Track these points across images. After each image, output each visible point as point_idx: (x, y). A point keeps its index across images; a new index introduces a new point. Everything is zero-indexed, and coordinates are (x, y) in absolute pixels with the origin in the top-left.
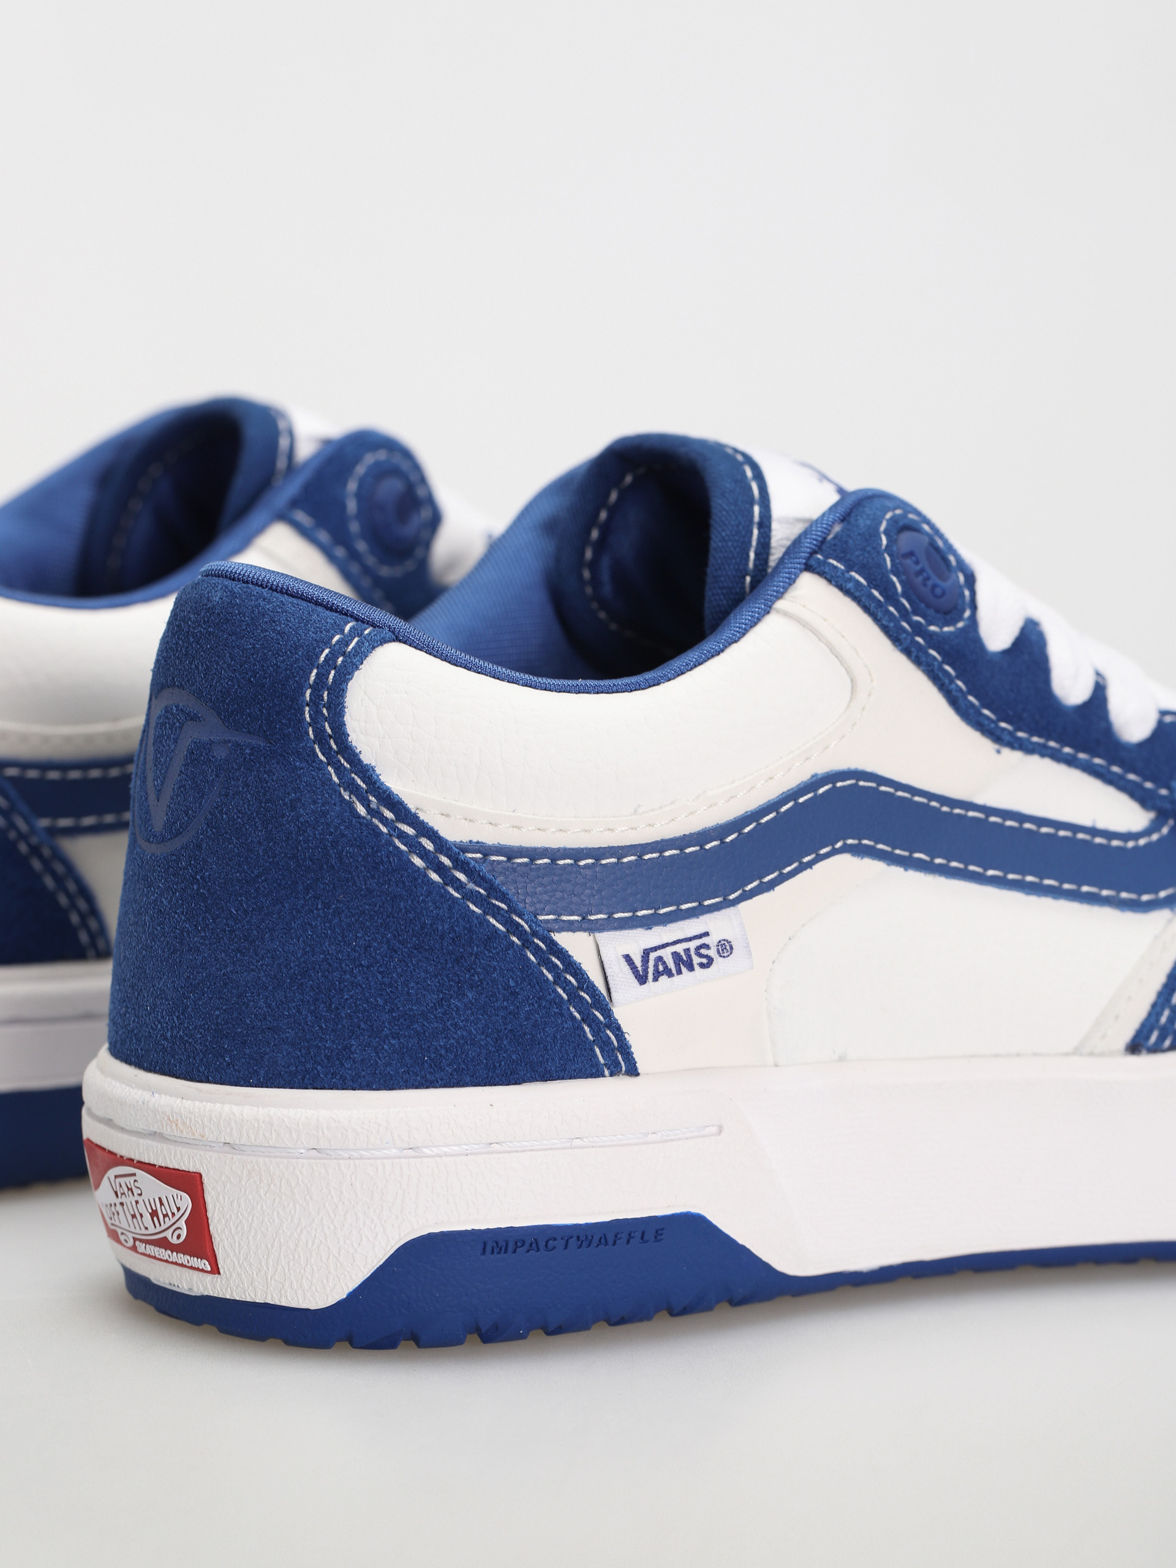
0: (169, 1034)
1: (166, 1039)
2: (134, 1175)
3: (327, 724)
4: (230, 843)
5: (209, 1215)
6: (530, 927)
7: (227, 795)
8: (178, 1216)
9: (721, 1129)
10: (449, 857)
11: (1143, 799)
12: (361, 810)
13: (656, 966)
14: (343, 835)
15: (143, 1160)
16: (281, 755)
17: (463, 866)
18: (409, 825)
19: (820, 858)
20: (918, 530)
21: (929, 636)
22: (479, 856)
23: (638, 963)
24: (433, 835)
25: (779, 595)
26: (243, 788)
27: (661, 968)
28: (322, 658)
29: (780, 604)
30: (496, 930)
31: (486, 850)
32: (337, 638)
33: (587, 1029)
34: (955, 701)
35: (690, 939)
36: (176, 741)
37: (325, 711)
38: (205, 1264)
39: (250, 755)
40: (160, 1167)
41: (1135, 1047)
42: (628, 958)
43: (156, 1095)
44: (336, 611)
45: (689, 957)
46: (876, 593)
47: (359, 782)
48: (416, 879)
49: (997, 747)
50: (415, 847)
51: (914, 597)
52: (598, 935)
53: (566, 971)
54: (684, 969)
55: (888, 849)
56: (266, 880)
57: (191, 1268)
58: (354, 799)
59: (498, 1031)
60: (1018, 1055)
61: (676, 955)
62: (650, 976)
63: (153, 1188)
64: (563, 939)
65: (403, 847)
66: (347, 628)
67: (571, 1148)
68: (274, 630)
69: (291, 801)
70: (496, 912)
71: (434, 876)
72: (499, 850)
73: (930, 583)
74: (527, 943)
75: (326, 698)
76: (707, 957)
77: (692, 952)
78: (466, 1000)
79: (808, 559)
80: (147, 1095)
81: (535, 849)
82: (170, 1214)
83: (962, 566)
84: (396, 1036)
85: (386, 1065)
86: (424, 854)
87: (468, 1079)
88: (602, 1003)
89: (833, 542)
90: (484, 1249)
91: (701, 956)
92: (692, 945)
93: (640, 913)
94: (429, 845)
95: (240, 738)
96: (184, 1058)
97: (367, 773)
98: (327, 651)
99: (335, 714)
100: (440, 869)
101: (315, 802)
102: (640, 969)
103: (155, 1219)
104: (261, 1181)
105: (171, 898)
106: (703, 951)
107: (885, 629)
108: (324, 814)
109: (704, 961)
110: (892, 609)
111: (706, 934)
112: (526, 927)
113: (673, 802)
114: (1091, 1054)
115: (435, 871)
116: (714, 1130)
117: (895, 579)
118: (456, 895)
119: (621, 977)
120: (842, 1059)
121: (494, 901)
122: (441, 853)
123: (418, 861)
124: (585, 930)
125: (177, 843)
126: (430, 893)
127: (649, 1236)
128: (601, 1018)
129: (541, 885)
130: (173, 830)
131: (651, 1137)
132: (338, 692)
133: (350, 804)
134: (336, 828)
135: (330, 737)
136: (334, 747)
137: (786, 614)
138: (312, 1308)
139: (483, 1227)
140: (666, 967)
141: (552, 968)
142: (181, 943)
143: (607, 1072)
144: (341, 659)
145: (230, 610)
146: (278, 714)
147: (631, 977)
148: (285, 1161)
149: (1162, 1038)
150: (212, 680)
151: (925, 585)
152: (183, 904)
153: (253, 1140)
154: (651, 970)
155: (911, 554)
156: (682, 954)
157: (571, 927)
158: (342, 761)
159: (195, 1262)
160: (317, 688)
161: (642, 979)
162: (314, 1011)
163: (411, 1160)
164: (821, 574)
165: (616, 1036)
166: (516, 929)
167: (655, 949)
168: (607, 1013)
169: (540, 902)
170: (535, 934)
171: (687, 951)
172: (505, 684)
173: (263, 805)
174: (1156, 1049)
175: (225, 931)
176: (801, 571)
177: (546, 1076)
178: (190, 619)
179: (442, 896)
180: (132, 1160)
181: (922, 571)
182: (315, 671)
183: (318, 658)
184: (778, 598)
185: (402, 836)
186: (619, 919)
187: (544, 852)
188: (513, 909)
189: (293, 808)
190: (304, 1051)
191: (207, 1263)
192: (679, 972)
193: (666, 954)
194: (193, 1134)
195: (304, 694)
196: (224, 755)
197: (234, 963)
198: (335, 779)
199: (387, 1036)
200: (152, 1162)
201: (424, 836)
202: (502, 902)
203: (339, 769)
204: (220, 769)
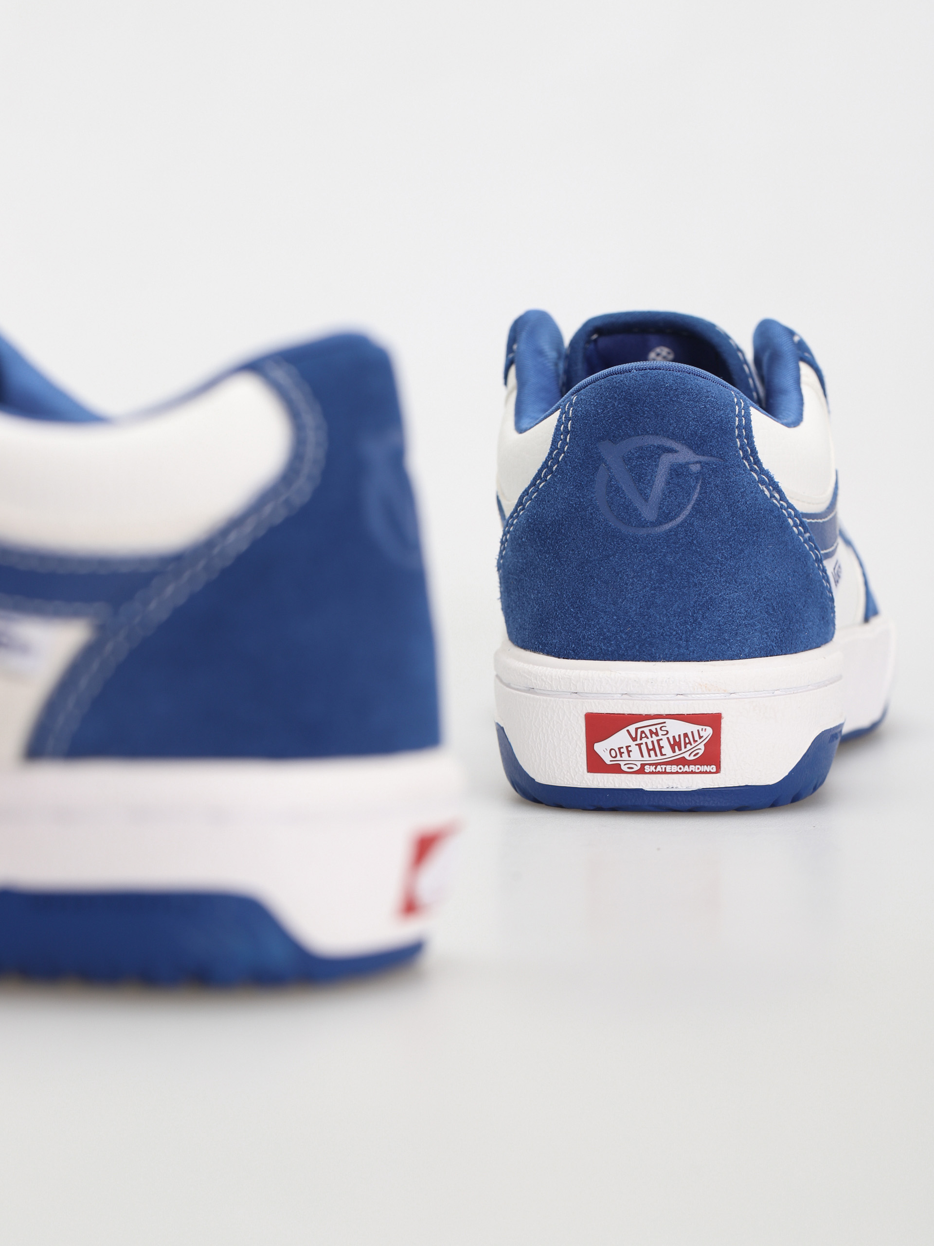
2: (664, 723)
4: (712, 520)
8: (699, 741)
15: (671, 713)
18: (784, 502)
26: (715, 488)
30: (813, 559)
36: (656, 465)
38: (713, 768)
47: (765, 479)
48: (792, 533)
57: (699, 773)
58: (764, 487)
70: (812, 549)
74: (819, 567)
82: (691, 741)
95: (707, 460)
100: (796, 526)
103: (676, 747)
108: (753, 498)
118: (802, 540)
121: (811, 544)
123: (791, 522)
132: (749, 429)
133: (763, 491)
134: (759, 506)
136: (753, 460)
159: (703, 769)
166: (816, 557)
173: (728, 496)
179: (799, 541)
180: (662, 715)
198: (756, 478)
200: (682, 713)
203: (757, 473)
204: (697, 478)
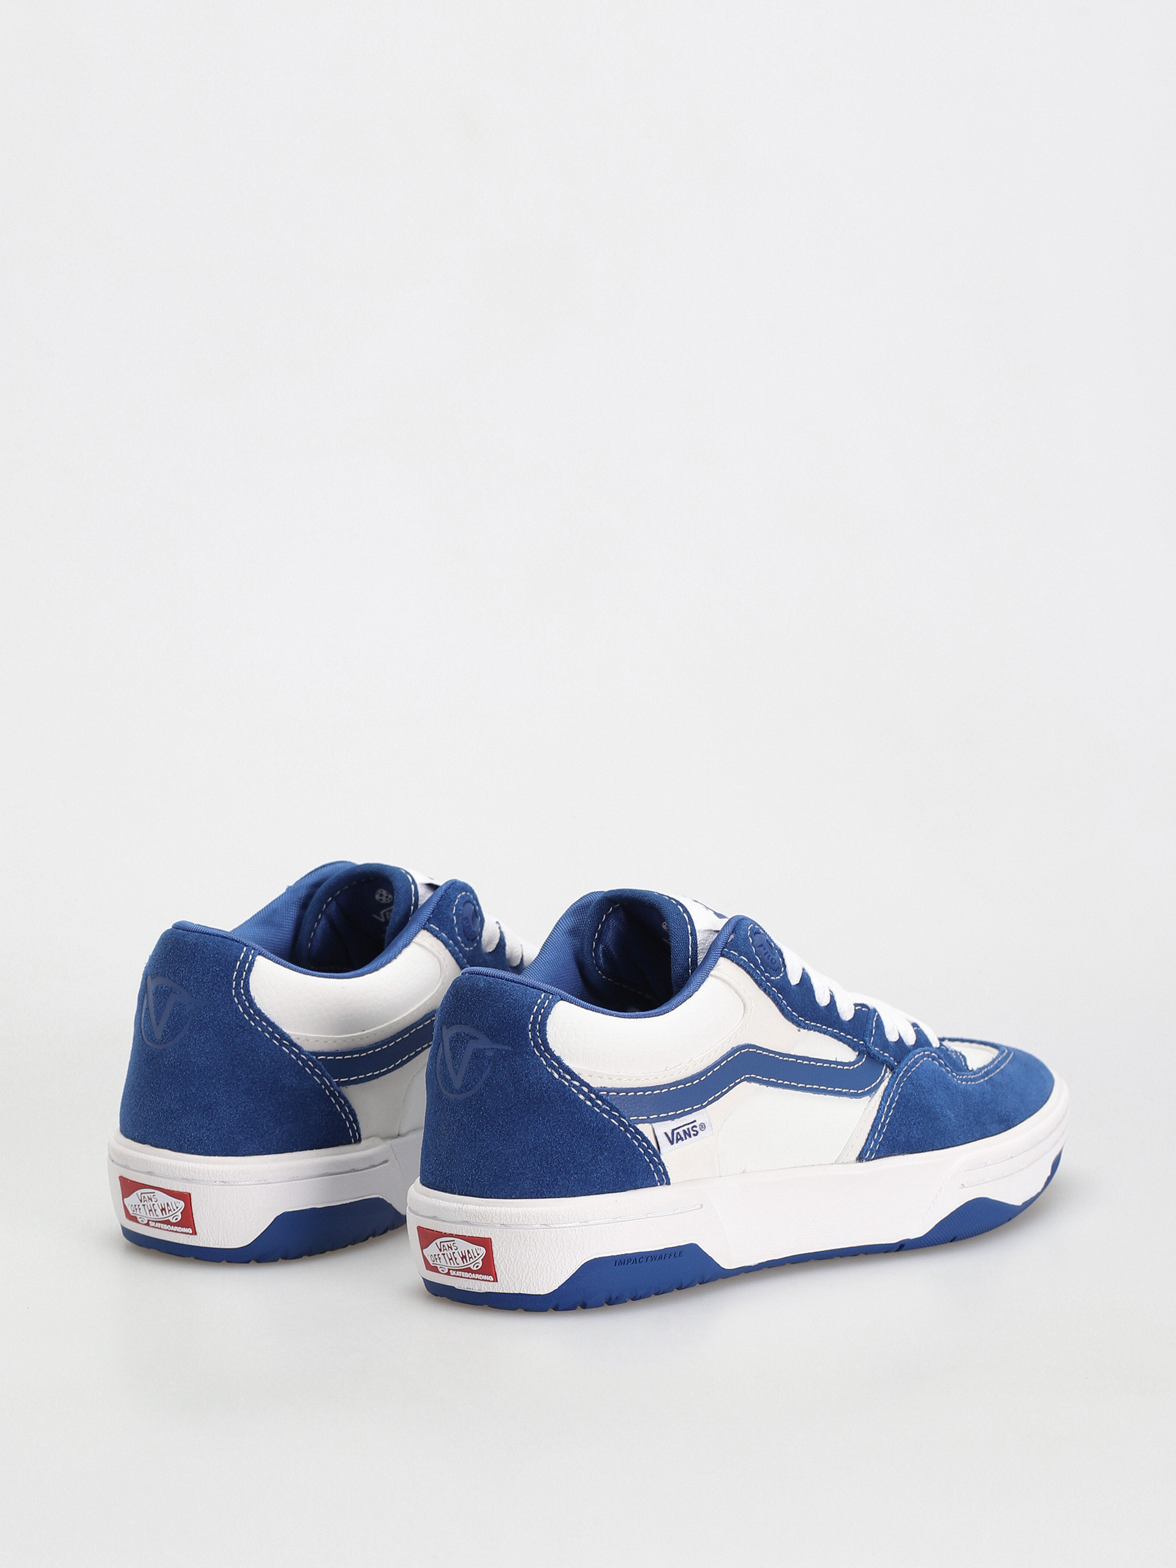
0: (470, 1178)
1: (468, 1180)
2: (454, 1241)
3: (539, 1039)
4: (497, 1093)
5: (494, 1256)
6: (628, 1123)
7: (495, 1072)
8: (477, 1257)
9: (702, 1206)
10: (595, 1094)
11: (854, 1047)
12: (556, 1076)
13: (677, 1136)
14: (550, 1088)
15: (458, 1234)
16: (520, 1054)
17: (599, 1097)
18: (577, 1081)
19: (736, 1084)
20: (759, 933)
21: (771, 982)
22: (605, 1093)
23: (670, 1136)
24: (587, 1085)
25: (711, 969)
26: (502, 1069)
27: (679, 1137)
28: (535, 1010)
29: (712, 973)
30: (615, 1125)
31: (609, 1091)
32: (539, 1001)
33: (651, 1165)
34: (782, 1010)
35: (689, 1124)
36: (465, 1048)
37: (538, 1033)
39: (505, 1054)
40: (468, 1237)
41: (860, 1158)
42: (666, 1134)
43: (465, 1205)
44: (535, 989)
45: (689, 1131)
46: (752, 965)
47: (555, 1063)
48: (581, 1105)
49: (798, 1028)
50: (581, 1091)
51: (765, 965)
52: (653, 1124)
53: (643, 1141)
54: (687, 1137)
55: (761, 1078)
56: (515, 1108)
57: (483, 1280)
58: (553, 1071)
59: (617, 1169)
60: (813, 1165)
61: (684, 1131)
62: (675, 1141)
63: (464, 1246)
64: (640, 1127)
65: (575, 1091)
66: (543, 996)
67: (647, 1218)
68: (512, 999)
69: (526, 1073)
70: (614, 1117)
71: (588, 1103)
72: (613, 1090)
73: (770, 958)
74: (627, 1130)
75: (538, 1028)
76: (696, 1131)
77: (690, 1130)
78: (604, 1156)
79: (722, 951)
80: (460, 1206)
81: (627, 1089)
82: (473, 1257)
83: (776, 948)
84: (577, 1173)
85: (572, 1186)
86: (584, 1094)
87: (606, 1190)
88: (657, 1153)
89: (731, 943)
90: (616, 1264)
91: (694, 1131)
92: (690, 1126)
93: (670, 1114)
94: (586, 1090)
95: (499, 1047)
96: (478, 1188)
97: (558, 1060)
98: (536, 1007)
99: (543, 1035)
100: (591, 1099)
101: (536, 1074)
102: (671, 1138)
103: (464, 1260)
104: (521, 1240)
105: (468, 1118)
106: (694, 1129)
107: (756, 981)
108: (541, 1078)
109: (695, 1133)
110: (758, 971)
111: (695, 1121)
112: (627, 1123)
113: (680, 1064)
114: (842, 1163)
115: (589, 1101)
116: (699, 1206)
117: (757, 957)
118: (598, 1110)
119: (664, 1142)
120: (744, 1172)
121: (613, 1113)
122: (591, 1093)
123: (581, 1097)
124: (648, 1123)
125: (470, 1094)
126: (587, 1111)
127: (677, 1255)
128: (657, 1161)
129: (630, 1104)
130: (466, 1087)
131: (649, 1215)
132: (543, 1024)
133: (552, 1074)
134: (546, 1084)
135: (541, 1045)
136: (543, 1049)
137: (716, 977)
138: (542, 1294)
139: (616, 1254)
140: (681, 1137)
141: (637, 1140)
142: (475, 1138)
143: (659, 1184)
144: (543, 1010)
145: (490, 990)
146: (517, 1035)
147: (668, 1142)
148: (532, 1230)
149: (871, 1154)
150: (484, 1021)
151: (768, 959)
152: (475, 1121)
153: (517, 1222)
154: (675, 1138)
155: (762, 945)
156: (687, 1130)
157: (643, 1121)
158: (547, 1055)
159: (485, 1277)
160: (534, 1023)
161: (672, 1143)
162: (541, 1165)
163: (587, 1227)
164: (729, 958)
165: (662, 1168)
166: (622, 1124)
167: (676, 1129)
168: (659, 1159)
169: (630, 1111)
170: (630, 1125)
171: (688, 1129)
172: (608, 1016)
173: (512, 1076)
174: (868, 1160)
175: (497, 1132)
176: (719, 957)
177: (636, 1188)
178: (468, 994)
179: (592, 1111)
180: (453, 1235)
181: (767, 952)
182: (532, 1016)
183: (533, 1010)
184: (711, 970)
185: (575, 1086)
186: (662, 1117)
187: (631, 1090)
188: (620, 1115)
189: (527, 1077)
190: (537, 1182)
191: (492, 1277)
192: (686, 1138)
193: (680, 1131)
194: (487, 1221)
195: (528, 1026)
196: (492, 1055)
197: (502, 1146)
198: (544, 1063)
199: (572, 1174)
200: (464, 1235)
201: (584, 1086)
202: (616, 1112)
203: (546, 1058)
204: (490, 1060)
